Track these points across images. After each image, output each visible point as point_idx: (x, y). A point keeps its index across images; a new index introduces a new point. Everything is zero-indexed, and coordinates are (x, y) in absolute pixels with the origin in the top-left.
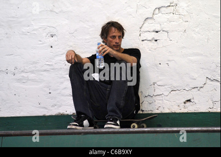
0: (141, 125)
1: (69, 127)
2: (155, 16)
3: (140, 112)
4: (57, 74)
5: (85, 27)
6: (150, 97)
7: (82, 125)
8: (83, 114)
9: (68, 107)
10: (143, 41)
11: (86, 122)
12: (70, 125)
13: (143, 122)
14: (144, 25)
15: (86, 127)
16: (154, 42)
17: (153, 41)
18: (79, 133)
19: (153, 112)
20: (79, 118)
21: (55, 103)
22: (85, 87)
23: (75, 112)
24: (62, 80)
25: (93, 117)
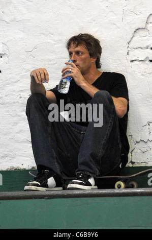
0: (130, 184)
1: (26, 188)
2: (149, 26)
3: (129, 165)
4: (8, 111)
5: (49, 43)
6: (143, 143)
7: (45, 185)
8: (47, 168)
9: (24, 158)
10: (132, 61)
11: (51, 181)
12: (28, 185)
13: (133, 179)
14: (134, 38)
15: (52, 187)
16: (149, 63)
17: (147, 62)
18: (42, 197)
19: (147, 165)
20: (41, 174)
21: (6, 153)
22: (49, 130)
23: (35, 165)
24: (16, 119)
25: (61, 173)
